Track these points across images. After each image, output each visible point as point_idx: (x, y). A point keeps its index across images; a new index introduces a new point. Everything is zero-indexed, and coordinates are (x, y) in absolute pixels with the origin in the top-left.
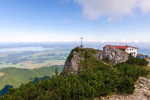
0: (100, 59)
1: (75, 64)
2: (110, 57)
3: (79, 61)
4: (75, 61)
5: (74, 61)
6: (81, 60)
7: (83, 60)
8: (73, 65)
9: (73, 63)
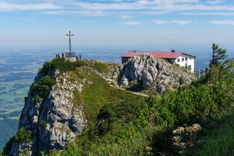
0: (122, 86)
1: (63, 102)
2: (148, 78)
3: (72, 93)
4: (61, 93)
5: (59, 95)
6: (75, 92)
7: (80, 90)
8: (56, 104)
9: (57, 99)
